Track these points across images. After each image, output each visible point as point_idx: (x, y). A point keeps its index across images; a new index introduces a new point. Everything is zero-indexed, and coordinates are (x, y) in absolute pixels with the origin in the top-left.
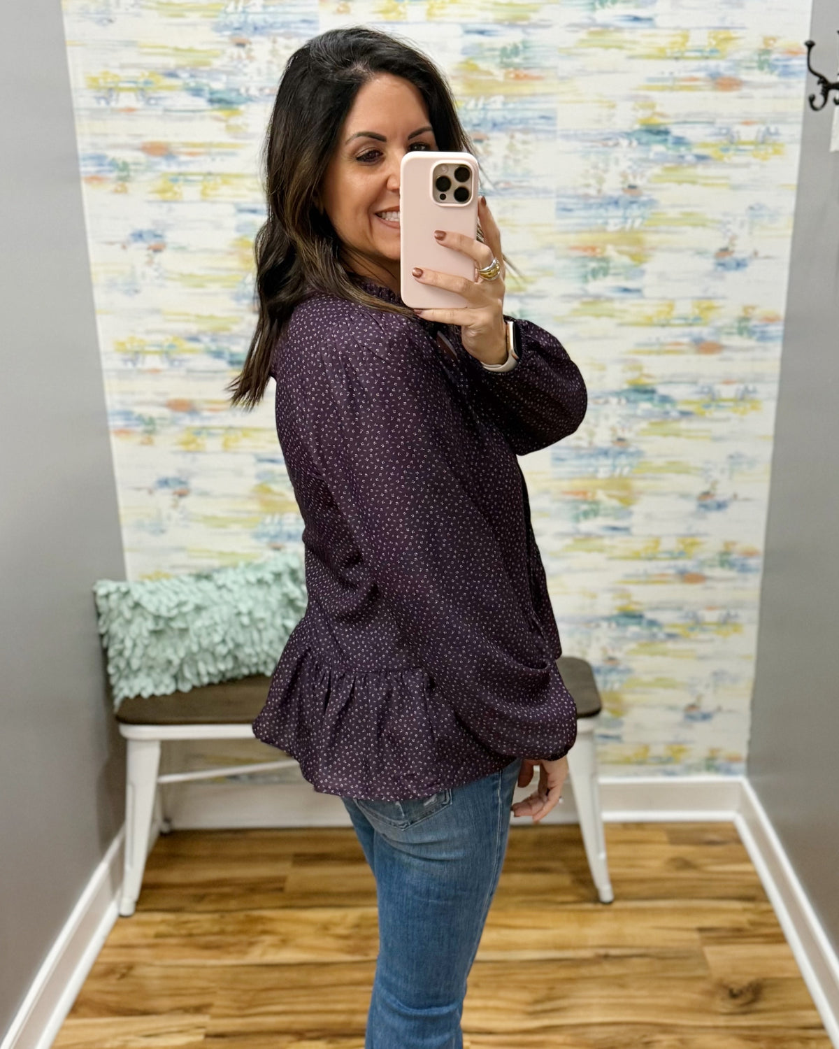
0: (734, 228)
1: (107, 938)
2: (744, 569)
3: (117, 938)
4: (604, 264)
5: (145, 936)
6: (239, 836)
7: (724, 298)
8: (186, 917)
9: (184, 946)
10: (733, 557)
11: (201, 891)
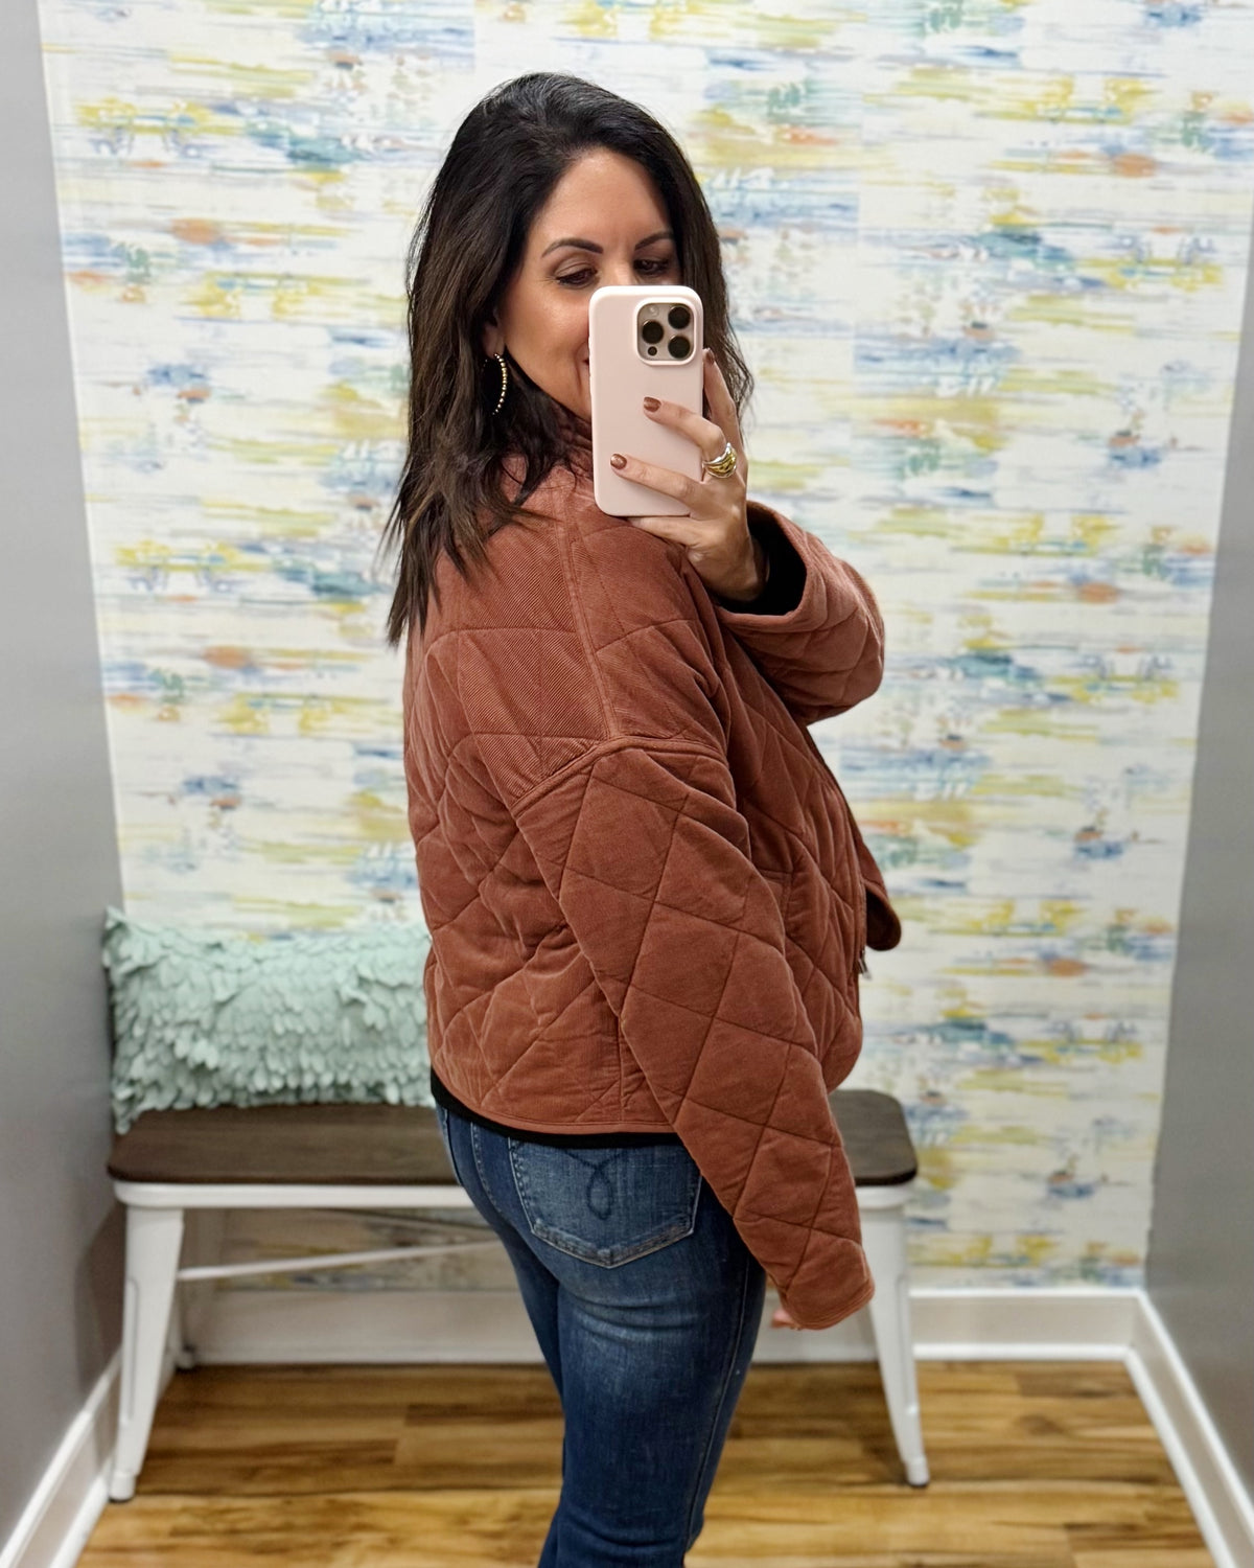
1: (90, 1536)
2: (1147, 954)
3: (105, 1537)
5: (155, 1533)
6: (315, 1376)
8: (224, 1503)
10: (1129, 935)
11: (250, 1462)
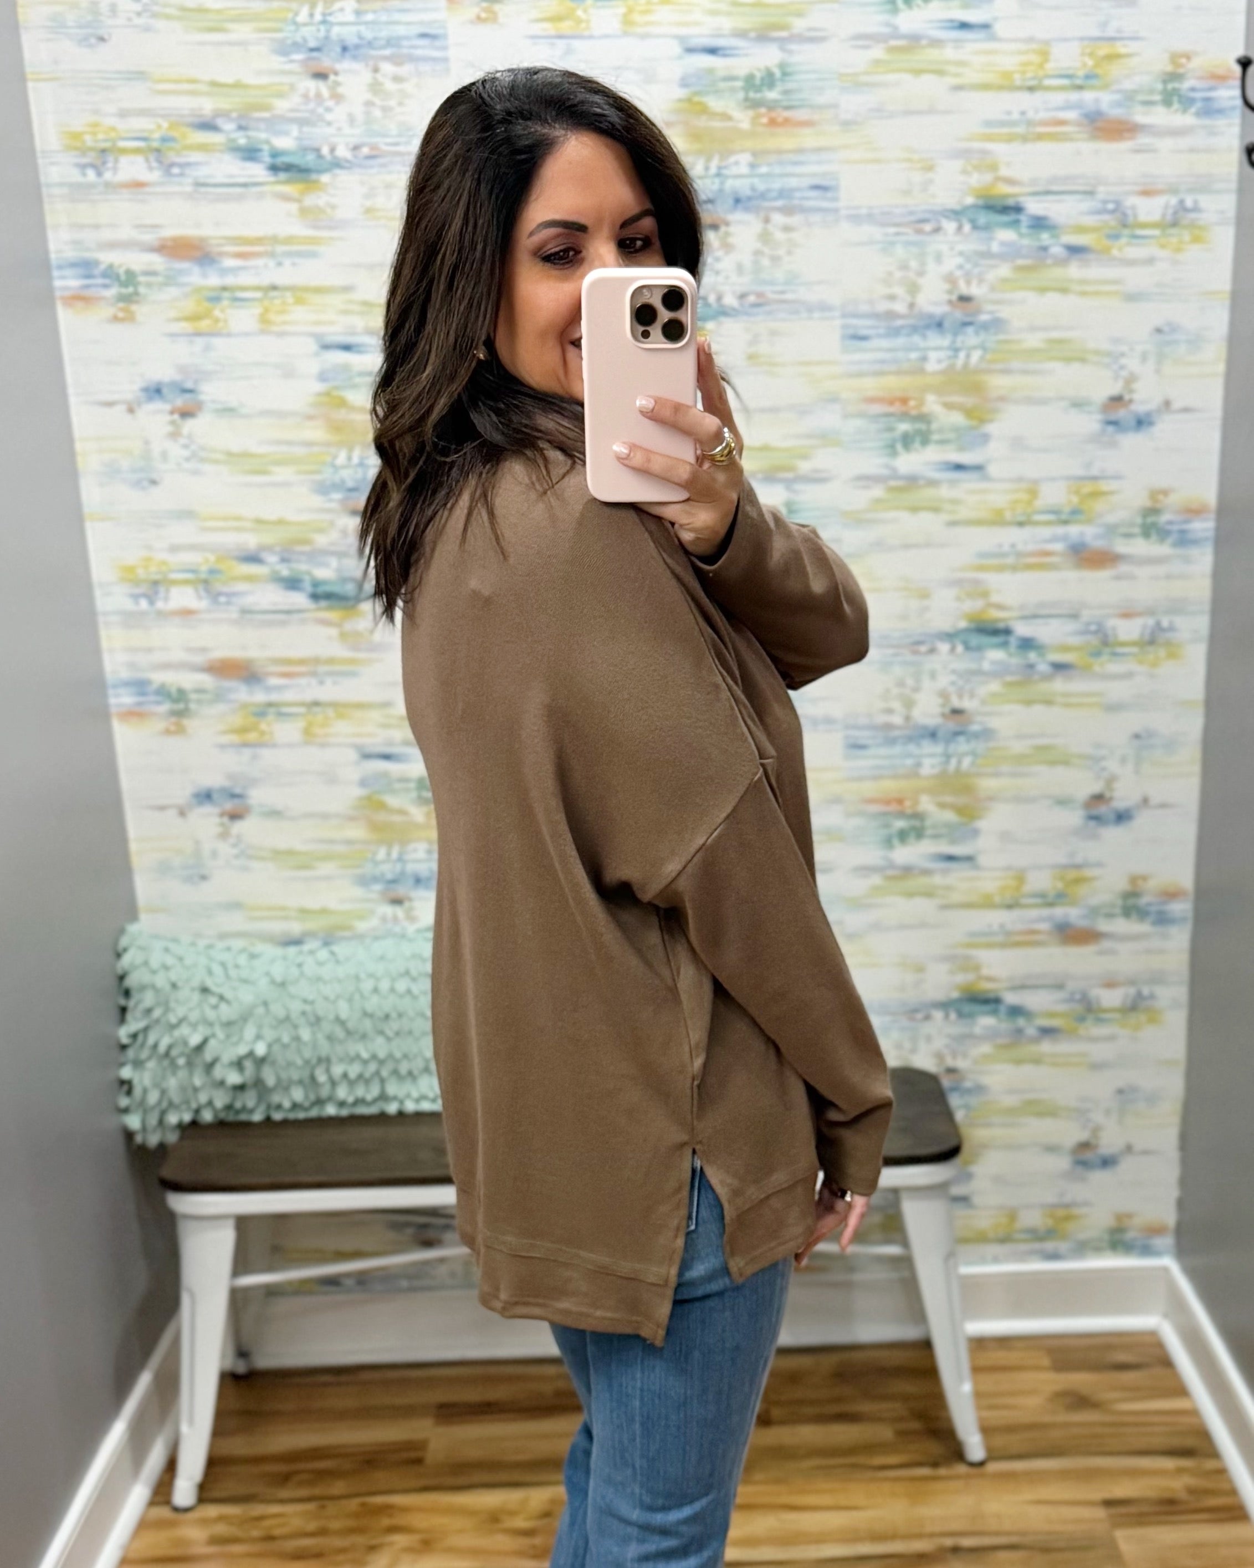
0: (1132, 364)
2: (1163, 919)
3: (142, 1548)
4: (923, 427)
6: (345, 1378)
7: (1117, 477)
8: (258, 1509)
9: (259, 1555)
10: (1144, 901)
11: (283, 1468)
